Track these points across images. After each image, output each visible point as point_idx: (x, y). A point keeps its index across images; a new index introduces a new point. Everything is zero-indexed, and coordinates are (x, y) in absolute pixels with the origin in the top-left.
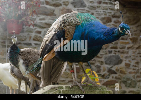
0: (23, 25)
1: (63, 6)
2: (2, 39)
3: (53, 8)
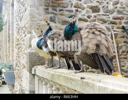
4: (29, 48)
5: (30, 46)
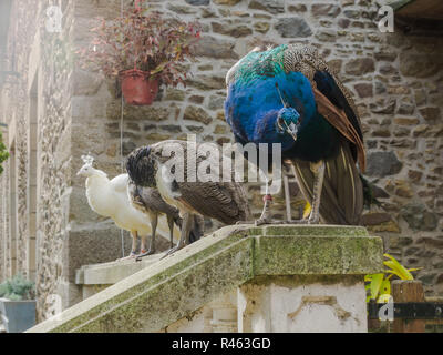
0: (161, 82)
1: (255, 34)
2: (111, 117)
3: (230, 39)
4: (69, 221)
5: (72, 217)
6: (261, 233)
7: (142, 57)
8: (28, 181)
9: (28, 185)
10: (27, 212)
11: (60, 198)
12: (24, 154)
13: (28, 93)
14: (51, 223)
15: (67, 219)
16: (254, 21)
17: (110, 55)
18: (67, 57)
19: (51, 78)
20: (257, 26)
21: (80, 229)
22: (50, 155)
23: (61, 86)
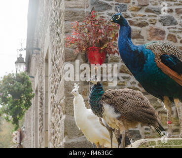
1: (150, 25)
4: (64, 136)
5: (66, 134)
6: (155, 144)
7: (97, 40)
8: (44, 110)
9: (44, 113)
10: (44, 130)
11: (60, 121)
12: (42, 94)
13: (44, 59)
14: (56, 137)
15: (63, 135)
16: (149, 18)
17: (81, 40)
18: (62, 41)
19: (55, 52)
20: (150, 21)
21: (70, 141)
22: (55, 95)
23: (60, 57)
